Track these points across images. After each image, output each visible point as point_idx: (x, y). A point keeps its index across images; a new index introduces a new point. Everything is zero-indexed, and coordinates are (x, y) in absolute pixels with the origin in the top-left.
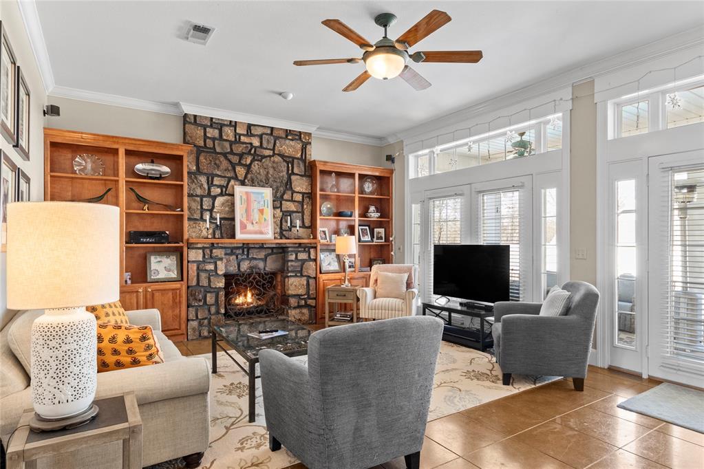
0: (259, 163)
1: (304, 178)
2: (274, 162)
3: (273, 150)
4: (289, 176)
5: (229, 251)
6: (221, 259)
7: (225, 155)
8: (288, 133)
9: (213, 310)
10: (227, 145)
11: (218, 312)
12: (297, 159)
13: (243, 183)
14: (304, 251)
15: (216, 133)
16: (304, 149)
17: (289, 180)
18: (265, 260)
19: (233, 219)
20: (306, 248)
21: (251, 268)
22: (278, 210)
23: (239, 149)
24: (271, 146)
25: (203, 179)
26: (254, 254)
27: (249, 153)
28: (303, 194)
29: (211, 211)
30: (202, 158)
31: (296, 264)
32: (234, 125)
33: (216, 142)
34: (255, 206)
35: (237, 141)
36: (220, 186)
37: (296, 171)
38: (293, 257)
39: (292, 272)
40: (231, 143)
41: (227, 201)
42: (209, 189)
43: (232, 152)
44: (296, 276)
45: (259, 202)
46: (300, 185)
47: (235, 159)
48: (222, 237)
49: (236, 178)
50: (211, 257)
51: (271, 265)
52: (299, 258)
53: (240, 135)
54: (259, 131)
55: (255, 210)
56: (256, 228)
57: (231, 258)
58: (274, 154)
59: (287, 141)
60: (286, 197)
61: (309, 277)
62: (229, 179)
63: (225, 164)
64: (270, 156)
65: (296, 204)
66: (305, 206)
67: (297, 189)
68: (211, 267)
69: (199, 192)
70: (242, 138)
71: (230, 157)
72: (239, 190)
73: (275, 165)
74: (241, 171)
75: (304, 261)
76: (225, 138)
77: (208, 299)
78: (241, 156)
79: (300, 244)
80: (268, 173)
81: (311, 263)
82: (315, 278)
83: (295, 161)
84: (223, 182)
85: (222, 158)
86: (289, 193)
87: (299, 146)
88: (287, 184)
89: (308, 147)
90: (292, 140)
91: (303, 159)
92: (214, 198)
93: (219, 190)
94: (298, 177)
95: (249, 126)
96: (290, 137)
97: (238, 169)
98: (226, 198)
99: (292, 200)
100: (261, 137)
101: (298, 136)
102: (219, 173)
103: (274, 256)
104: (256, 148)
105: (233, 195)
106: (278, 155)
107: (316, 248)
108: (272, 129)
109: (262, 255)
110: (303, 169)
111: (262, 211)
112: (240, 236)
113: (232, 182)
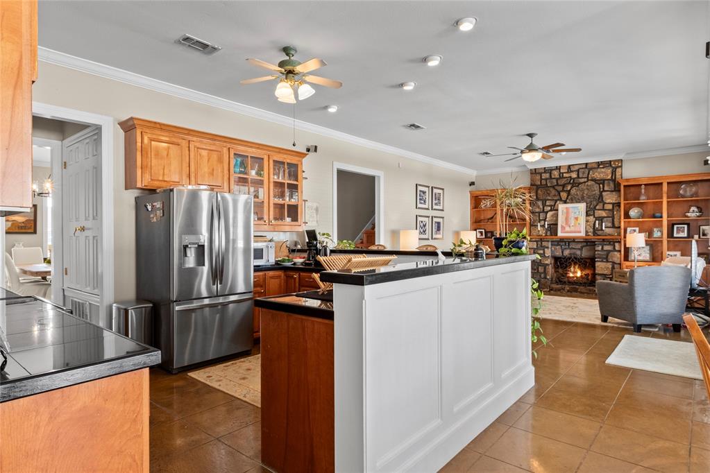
0: (577, 188)
1: (614, 193)
2: (587, 185)
3: (588, 177)
4: (601, 193)
5: (556, 243)
6: (548, 248)
7: (553, 187)
8: (599, 164)
9: (542, 275)
10: (554, 181)
11: (545, 278)
12: (608, 180)
13: (565, 202)
14: (610, 244)
15: (547, 175)
16: (614, 172)
17: (601, 196)
18: (581, 249)
19: (557, 224)
20: (612, 242)
21: (570, 254)
22: (592, 217)
23: (562, 182)
24: (586, 175)
25: (540, 203)
26: (573, 245)
27: (569, 183)
28: (613, 204)
29: (545, 220)
30: (539, 192)
31: (602, 253)
32: (558, 168)
33: (548, 181)
34: (572, 216)
35: (561, 177)
36: (551, 206)
37: (606, 188)
38: (600, 248)
39: (598, 258)
40: (557, 179)
41: (555, 214)
42: (543, 208)
43: (557, 185)
44: (602, 261)
45: (575, 213)
46: (610, 198)
47: (560, 188)
48: (551, 235)
49: (561, 200)
50: (541, 246)
51: (585, 253)
52: (604, 249)
53: (563, 173)
54: (577, 168)
55: (572, 218)
56: (572, 229)
57: (557, 247)
58: (588, 180)
59: (599, 170)
60: (597, 207)
61: (614, 263)
62: (556, 201)
63: (553, 192)
64: (585, 182)
65: (607, 211)
66: (615, 213)
67: (608, 201)
68: (542, 252)
69: (537, 210)
70: (564, 175)
71: (556, 187)
72: (561, 207)
73: (589, 188)
74: (564, 195)
75: (609, 252)
76: (553, 177)
77: (540, 269)
78: (564, 186)
79: (603, 239)
80: (583, 193)
81: (616, 253)
82: (620, 264)
83: (606, 182)
84: (552, 203)
85: (551, 189)
86: (601, 204)
87: (609, 171)
88: (599, 199)
89: (619, 170)
90: (603, 168)
91: (614, 180)
92: (547, 212)
93: (549, 208)
94: (608, 193)
95: (569, 166)
96: (601, 166)
97: (562, 194)
98: (553, 212)
99: (603, 209)
100: (578, 171)
101: (608, 164)
102: (550, 198)
103: (588, 247)
104: (574, 179)
105: (557, 210)
106: (592, 180)
107: (620, 242)
108: (587, 164)
109: (579, 246)
110: (613, 186)
111: (576, 219)
112: (560, 234)
113: (558, 202)
